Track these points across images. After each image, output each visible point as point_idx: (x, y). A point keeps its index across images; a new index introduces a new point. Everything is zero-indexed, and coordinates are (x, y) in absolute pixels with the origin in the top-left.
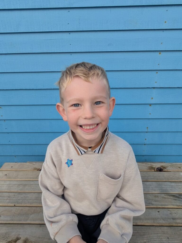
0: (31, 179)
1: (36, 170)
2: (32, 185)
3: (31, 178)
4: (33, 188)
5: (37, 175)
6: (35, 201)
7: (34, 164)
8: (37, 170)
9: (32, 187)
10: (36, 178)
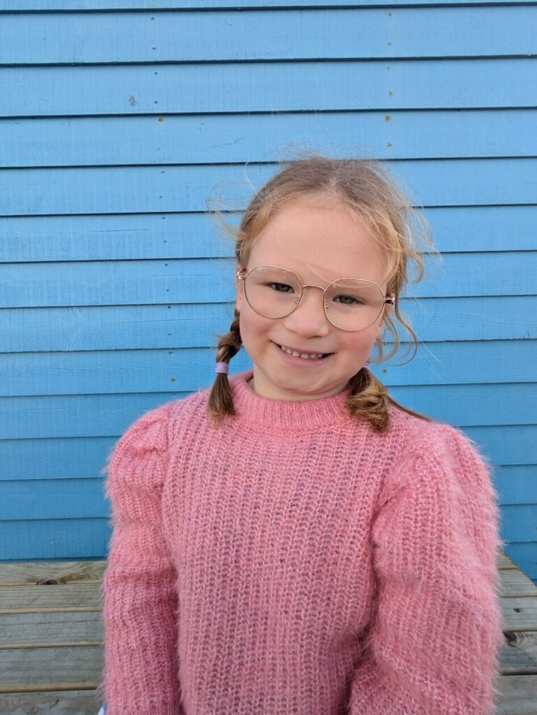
0: (10, 609)
1: (33, 581)
2: (10, 625)
3: (11, 606)
4: (10, 636)
5: (34, 597)
6: (7, 674)
7: (29, 567)
8: (37, 584)
9: (9, 634)
10: (27, 605)
